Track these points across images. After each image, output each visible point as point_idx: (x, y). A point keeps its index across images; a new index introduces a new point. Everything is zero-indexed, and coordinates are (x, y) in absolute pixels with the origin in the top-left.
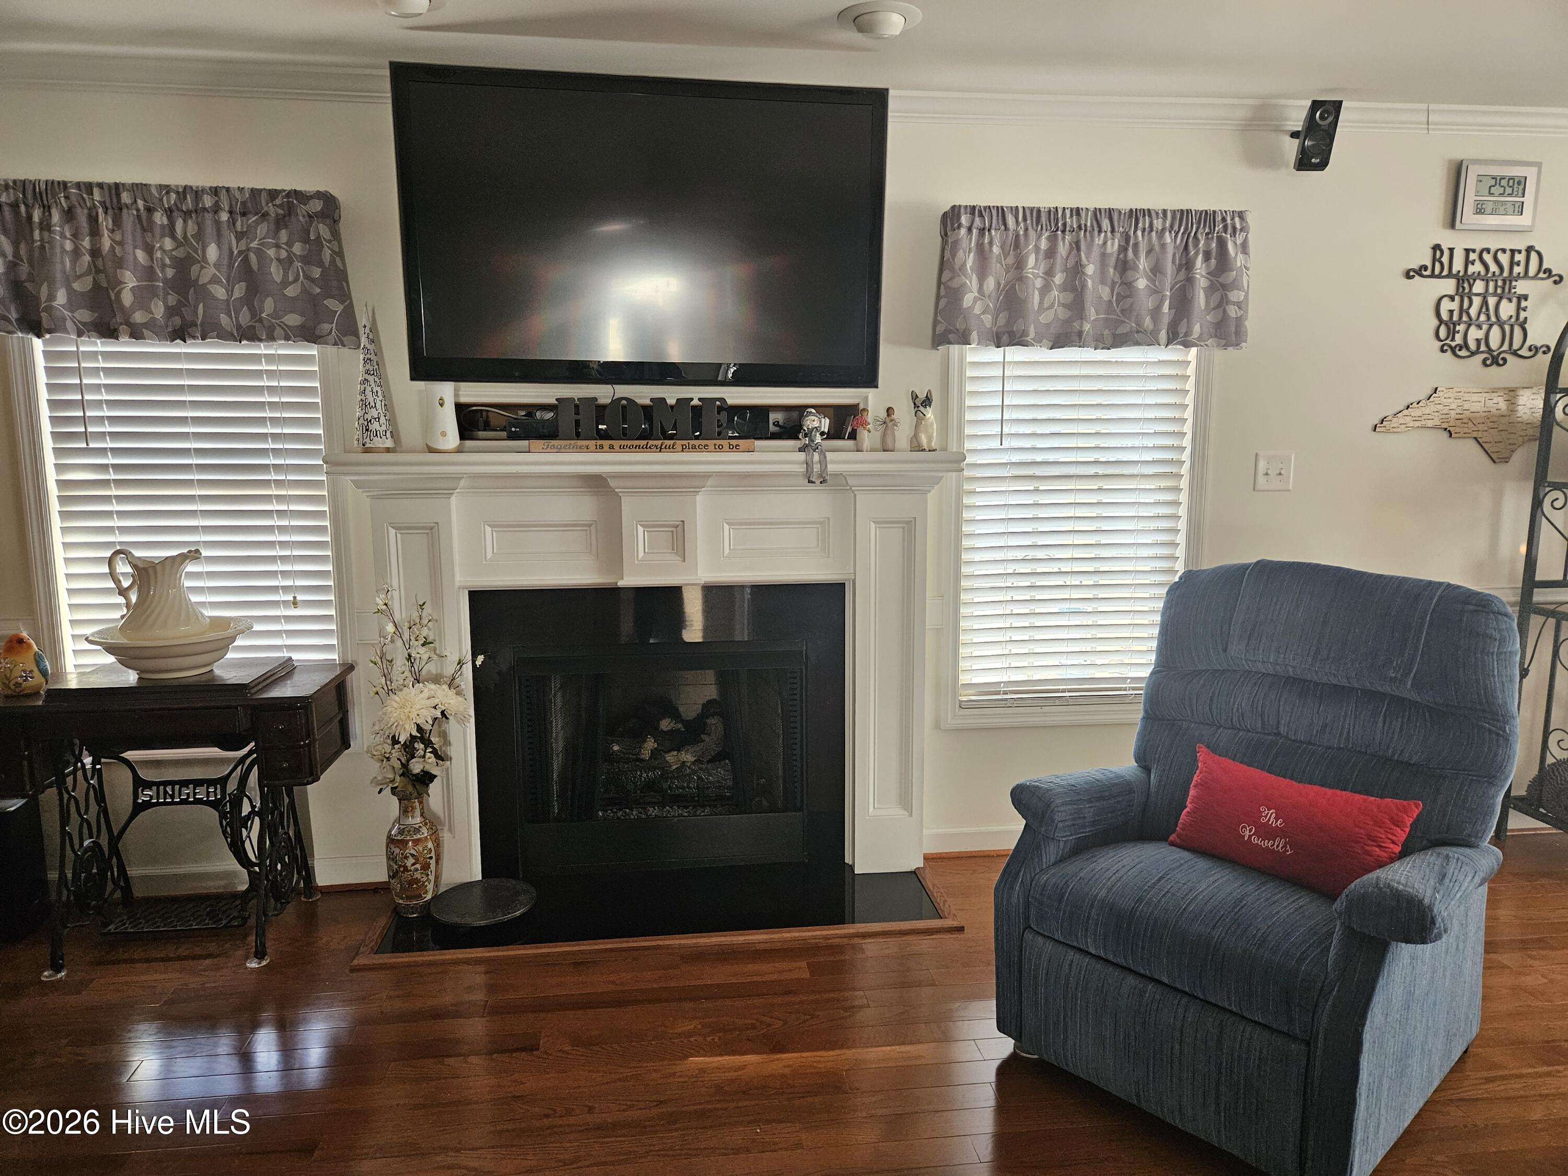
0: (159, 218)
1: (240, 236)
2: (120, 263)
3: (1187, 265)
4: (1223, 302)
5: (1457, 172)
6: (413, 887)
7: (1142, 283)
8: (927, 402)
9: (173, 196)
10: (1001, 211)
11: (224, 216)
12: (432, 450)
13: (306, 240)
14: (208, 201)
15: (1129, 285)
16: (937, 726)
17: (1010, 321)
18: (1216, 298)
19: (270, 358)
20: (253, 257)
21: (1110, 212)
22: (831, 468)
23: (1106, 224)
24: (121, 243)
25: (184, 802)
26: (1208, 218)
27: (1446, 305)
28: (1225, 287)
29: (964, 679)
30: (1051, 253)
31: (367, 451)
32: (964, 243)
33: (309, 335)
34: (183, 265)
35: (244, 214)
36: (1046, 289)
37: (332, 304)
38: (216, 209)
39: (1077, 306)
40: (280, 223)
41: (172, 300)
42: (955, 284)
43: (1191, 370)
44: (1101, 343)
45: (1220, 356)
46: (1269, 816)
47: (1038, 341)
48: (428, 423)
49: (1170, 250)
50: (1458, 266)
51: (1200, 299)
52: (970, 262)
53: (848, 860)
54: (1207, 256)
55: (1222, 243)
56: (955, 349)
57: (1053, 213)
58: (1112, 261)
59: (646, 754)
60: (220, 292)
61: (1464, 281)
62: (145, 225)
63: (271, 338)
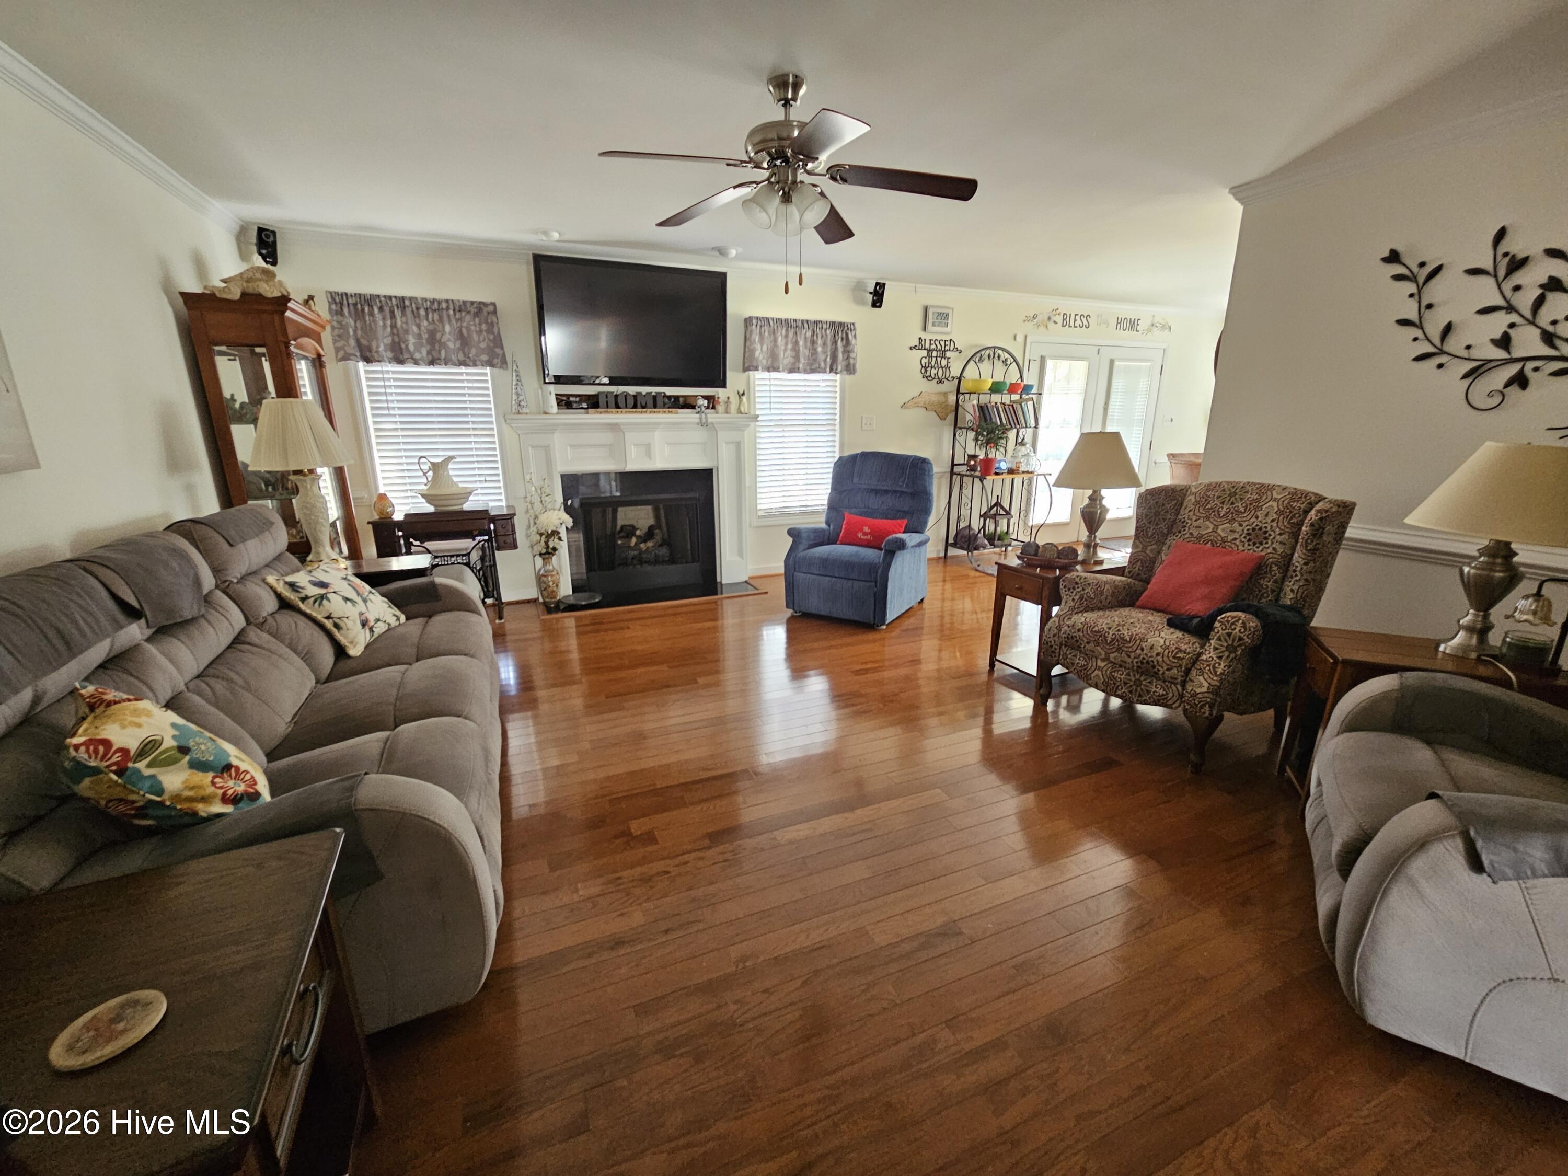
0: (422, 312)
1: (457, 320)
2: (407, 332)
3: (835, 342)
4: (848, 358)
5: (926, 310)
6: (553, 594)
7: (820, 349)
8: (743, 394)
9: (428, 303)
10: (767, 319)
11: (451, 312)
12: (545, 413)
13: (487, 323)
14: (444, 305)
15: (815, 350)
16: (750, 526)
17: (772, 364)
18: (846, 357)
19: (467, 374)
20: (464, 331)
21: (807, 321)
22: (710, 420)
23: (806, 325)
24: (406, 323)
25: (453, 564)
26: (842, 325)
27: (924, 361)
28: (849, 352)
29: (759, 507)
30: (787, 336)
31: (519, 413)
32: (755, 331)
33: (492, 365)
34: (432, 334)
35: (460, 311)
36: (785, 350)
37: (498, 351)
38: (448, 308)
39: (797, 357)
40: (476, 314)
41: (428, 347)
42: (751, 347)
43: (838, 384)
44: (805, 372)
45: (848, 378)
46: (866, 529)
47: (783, 371)
48: (545, 401)
49: (829, 337)
50: (927, 346)
51: (840, 356)
52: (757, 340)
53: (718, 580)
54: (842, 339)
55: (847, 334)
56: (751, 373)
57: (786, 320)
58: (809, 340)
59: (633, 544)
60: (451, 345)
61: (929, 351)
62: (416, 314)
63: (475, 365)
